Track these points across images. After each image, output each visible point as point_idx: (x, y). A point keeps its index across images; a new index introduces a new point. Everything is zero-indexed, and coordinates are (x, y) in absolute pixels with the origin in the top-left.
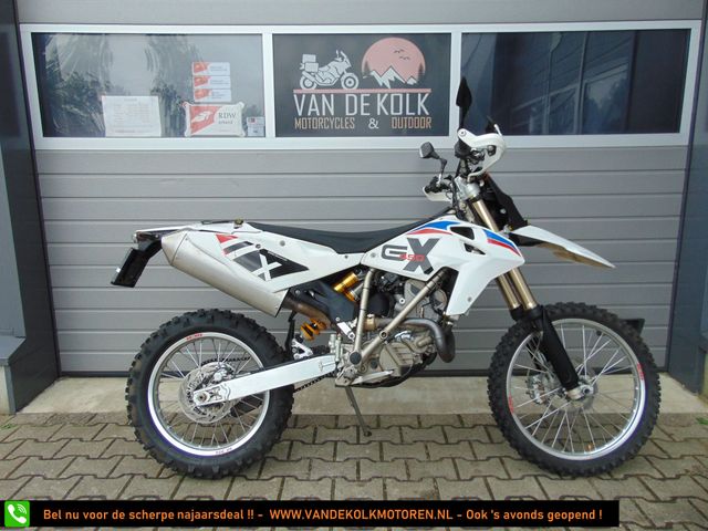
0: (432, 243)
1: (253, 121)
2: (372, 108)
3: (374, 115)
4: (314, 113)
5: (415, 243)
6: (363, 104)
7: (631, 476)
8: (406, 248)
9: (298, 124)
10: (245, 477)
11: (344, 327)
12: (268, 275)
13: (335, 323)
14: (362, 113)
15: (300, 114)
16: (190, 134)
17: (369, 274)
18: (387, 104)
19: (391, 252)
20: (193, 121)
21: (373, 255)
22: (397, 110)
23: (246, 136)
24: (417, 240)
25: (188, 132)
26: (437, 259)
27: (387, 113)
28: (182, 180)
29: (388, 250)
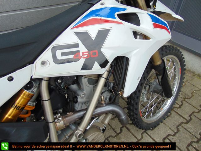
0: (103, 35)
5: (84, 37)
8: (77, 46)
17: (44, 84)
19: (63, 54)
21: (43, 63)
24: (86, 34)
29: (58, 53)
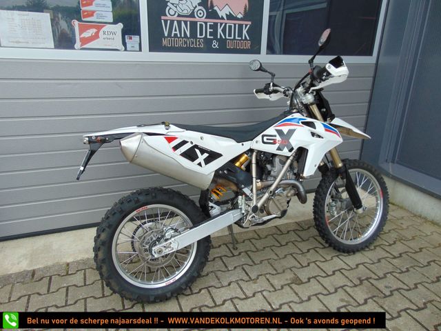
0: (291, 132)
1: (131, 38)
2: (214, 33)
3: (216, 38)
4: (176, 35)
5: (280, 132)
6: (209, 30)
7: (377, 246)
8: (275, 136)
9: (165, 42)
10: (183, 294)
11: (247, 191)
12: (203, 163)
13: (241, 189)
14: (208, 37)
15: (166, 35)
16: (79, 47)
17: (255, 154)
18: (224, 31)
19: (267, 139)
20: (82, 36)
21: (257, 142)
22: (230, 35)
23: (126, 50)
25: (78, 45)
26: (295, 142)
27: (224, 37)
28: (76, 84)
29: (265, 138)
